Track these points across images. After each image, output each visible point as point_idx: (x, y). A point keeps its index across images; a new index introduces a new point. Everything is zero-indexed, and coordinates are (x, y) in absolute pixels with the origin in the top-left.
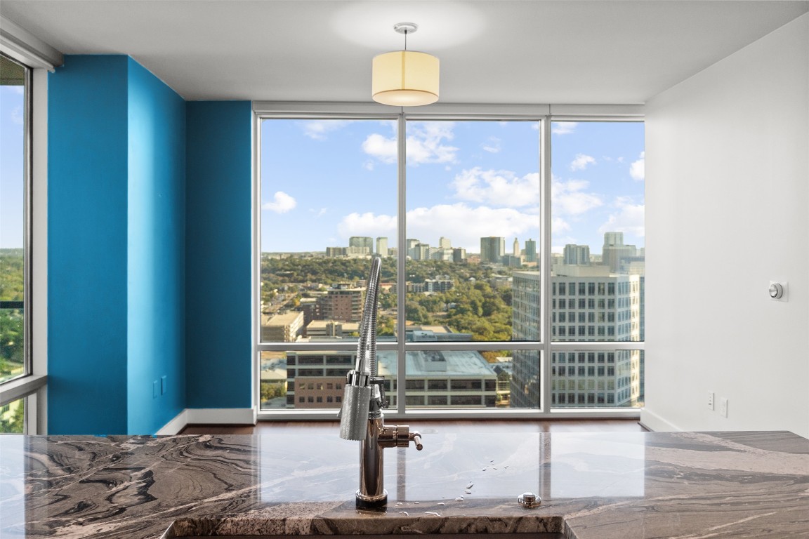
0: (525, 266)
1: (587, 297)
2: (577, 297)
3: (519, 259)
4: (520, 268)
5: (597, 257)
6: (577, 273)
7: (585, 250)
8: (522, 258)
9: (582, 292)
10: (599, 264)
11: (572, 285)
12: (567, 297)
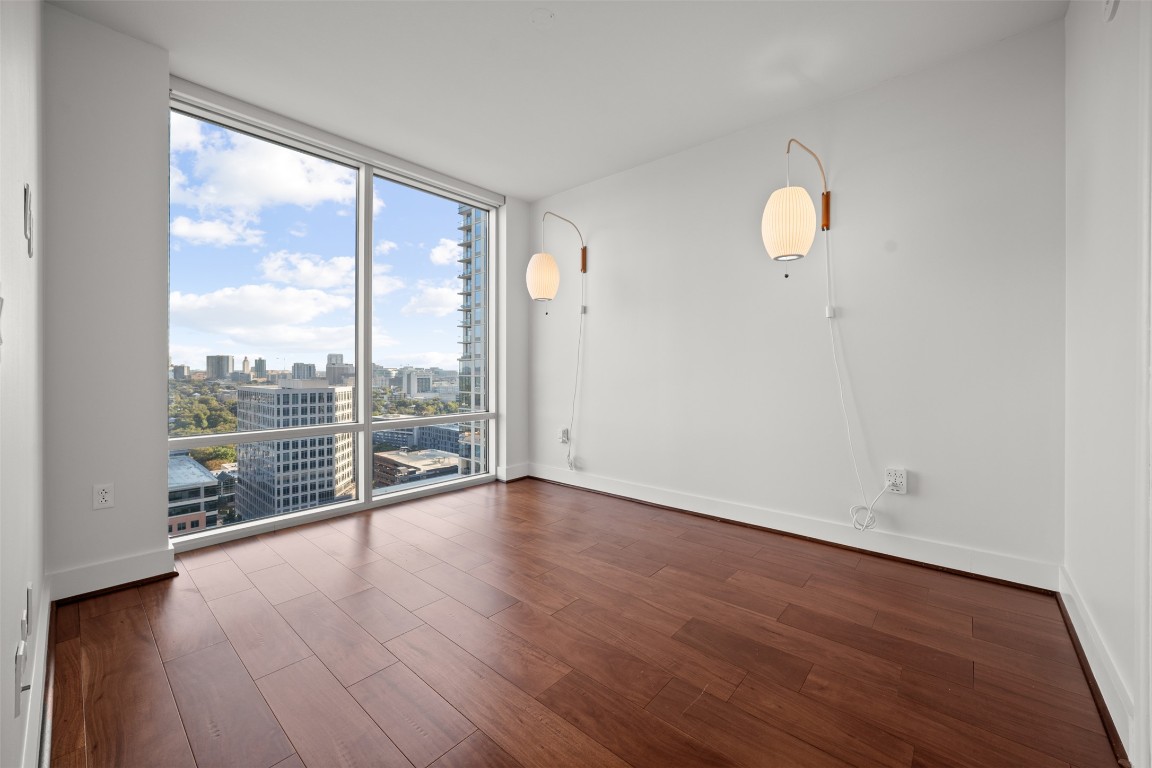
0: (256, 382)
1: (309, 405)
2: (300, 406)
3: (249, 376)
4: (250, 383)
5: (322, 373)
6: (301, 386)
7: (311, 368)
8: (252, 374)
9: (304, 401)
10: (324, 379)
11: (295, 396)
12: (291, 406)
